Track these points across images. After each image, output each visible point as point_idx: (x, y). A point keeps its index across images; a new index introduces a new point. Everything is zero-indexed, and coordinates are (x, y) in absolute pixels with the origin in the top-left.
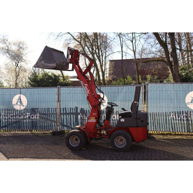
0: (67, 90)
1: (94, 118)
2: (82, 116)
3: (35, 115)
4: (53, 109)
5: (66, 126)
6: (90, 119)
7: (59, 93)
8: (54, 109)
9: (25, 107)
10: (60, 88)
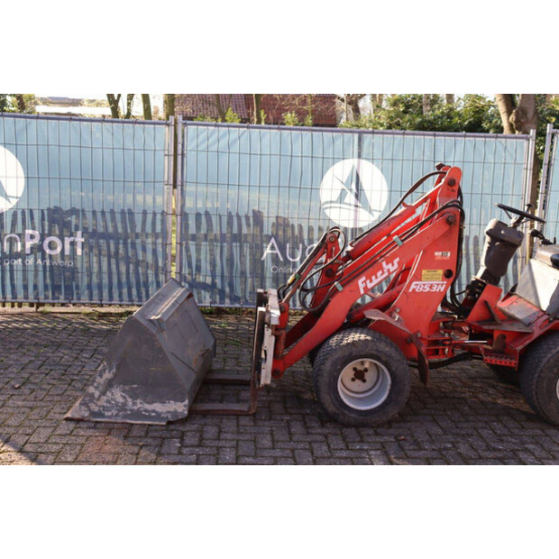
0: (215, 137)
1: (440, 272)
2: (277, 251)
3: (67, 241)
4: (150, 217)
5: (211, 288)
6: (420, 280)
7: (180, 146)
8: (155, 214)
9: (14, 201)
10: (185, 124)
